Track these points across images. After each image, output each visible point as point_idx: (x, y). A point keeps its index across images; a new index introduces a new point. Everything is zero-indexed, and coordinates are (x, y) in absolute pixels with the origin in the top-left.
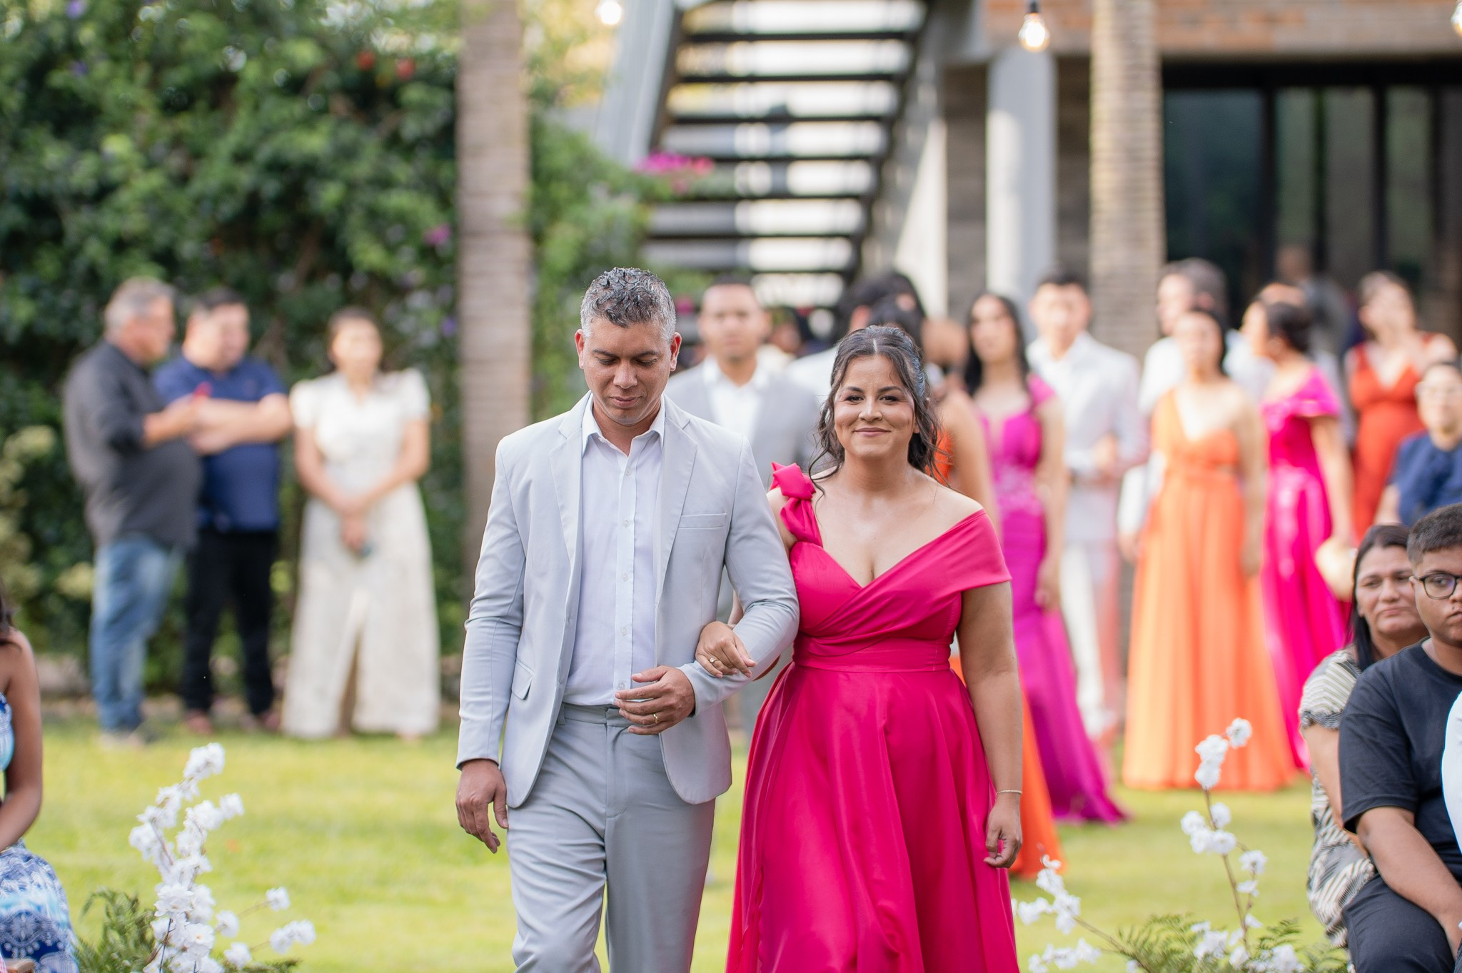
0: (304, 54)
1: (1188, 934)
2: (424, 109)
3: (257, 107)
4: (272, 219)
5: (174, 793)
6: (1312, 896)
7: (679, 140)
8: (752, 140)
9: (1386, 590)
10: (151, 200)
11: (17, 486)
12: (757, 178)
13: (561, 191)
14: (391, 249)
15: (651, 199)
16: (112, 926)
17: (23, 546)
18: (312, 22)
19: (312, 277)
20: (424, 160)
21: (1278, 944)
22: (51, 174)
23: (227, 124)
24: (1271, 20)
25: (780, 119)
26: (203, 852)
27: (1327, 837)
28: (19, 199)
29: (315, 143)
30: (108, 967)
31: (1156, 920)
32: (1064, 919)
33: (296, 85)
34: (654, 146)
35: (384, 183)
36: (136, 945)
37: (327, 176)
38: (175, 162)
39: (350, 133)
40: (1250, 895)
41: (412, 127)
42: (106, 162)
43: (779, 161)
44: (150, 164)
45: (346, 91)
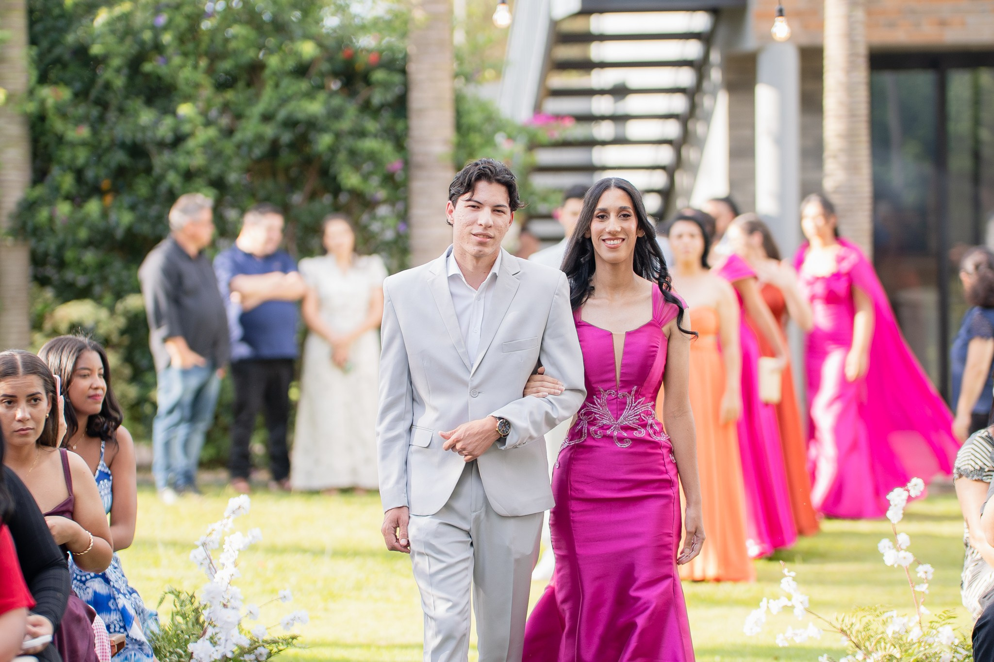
0: (308, 49)
1: (882, 618)
2: (386, 86)
3: (277, 86)
4: (286, 157)
5: (217, 526)
7: (554, 106)
8: (602, 105)
10: (208, 145)
11: (123, 332)
12: (605, 130)
13: (476, 139)
14: (366, 177)
15: (534, 144)
16: (177, 613)
17: (127, 371)
18: (314, 30)
19: (313, 196)
20: (386, 119)
21: (942, 624)
22: (144, 129)
23: (258, 96)
24: (943, 23)
25: (620, 92)
26: (236, 564)
28: (123, 145)
29: (315, 107)
31: (860, 609)
32: (799, 610)
33: (302, 70)
34: (537, 109)
35: (361, 134)
36: (193, 625)
37: (324, 130)
38: (225, 121)
39: (337, 101)
40: (923, 593)
41: (378, 97)
42: (180, 121)
43: (620, 119)
44: (208, 123)
45: (336, 74)
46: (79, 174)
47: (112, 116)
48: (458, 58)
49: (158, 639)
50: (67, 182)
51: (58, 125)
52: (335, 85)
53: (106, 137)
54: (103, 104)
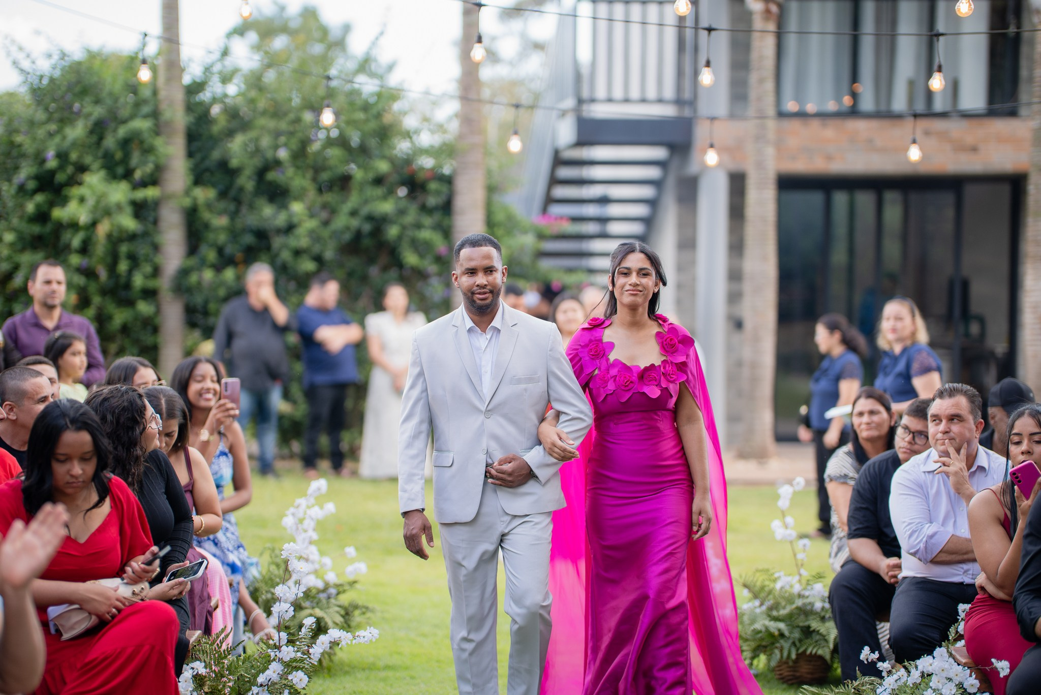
0: (383, 166)
1: (773, 577)
2: (438, 193)
3: (361, 191)
4: (367, 242)
5: (302, 502)
6: (831, 560)
7: (556, 210)
8: (591, 210)
9: (865, 419)
10: (312, 233)
12: (591, 228)
14: (422, 256)
15: (541, 236)
18: (387, 152)
19: (385, 269)
20: (437, 216)
21: (815, 583)
22: (266, 220)
23: (347, 198)
24: (829, 158)
25: (604, 201)
26: (314, 530)
27: (839, 534)
28: (251, 231)
29: (387, 207)
30: (269, 582)
31: (757, 571)
33: (379, 181)
34: (544, 210)
35: (418, 226)
36: (283, 572)
37: (392, 222)
38: (324, 215)
39: (403, 204)
40: (802, 560)
41: (432, 201)
42: (291, 216)
43: (604, 220)
44: (312, 216)
45: (403, 183)
46: (220, 251)
47: (244, 210)
48: (489, 173)
49: (257, 581)
50: (212, 256)
51: (206, 215)
52: (402, 192)
53: (239, 223)
54: (238, 201)
